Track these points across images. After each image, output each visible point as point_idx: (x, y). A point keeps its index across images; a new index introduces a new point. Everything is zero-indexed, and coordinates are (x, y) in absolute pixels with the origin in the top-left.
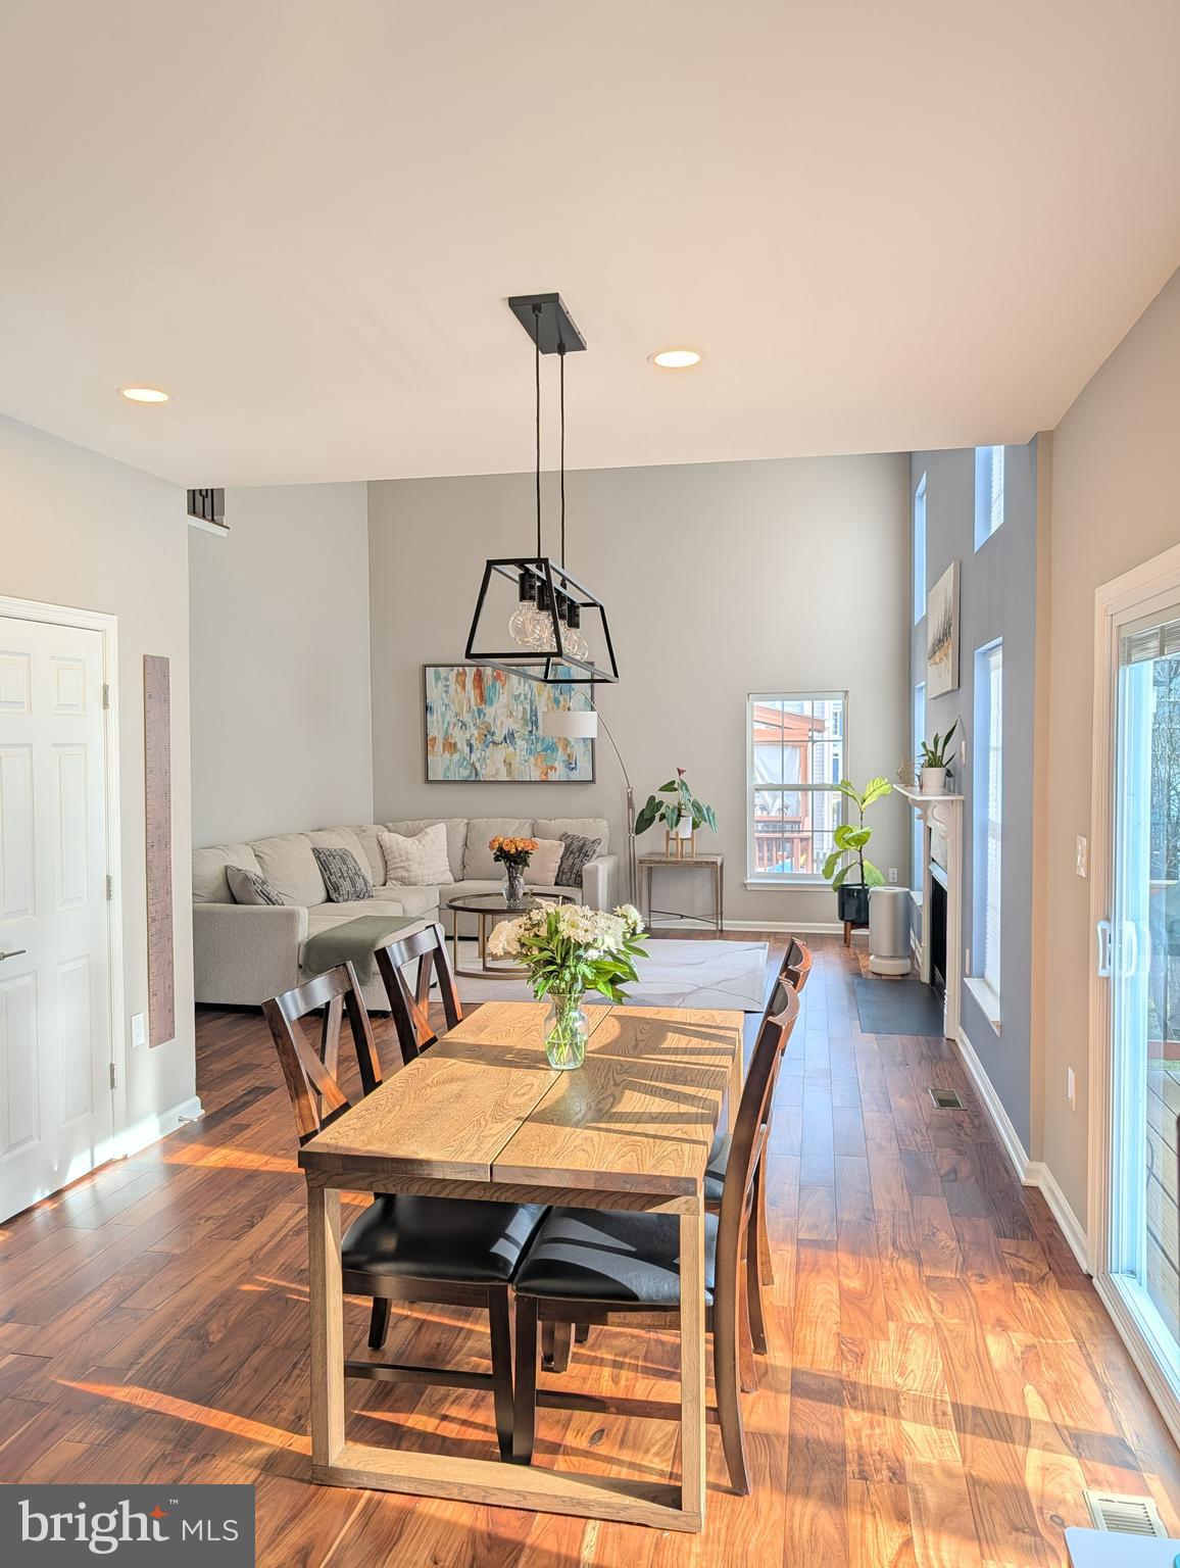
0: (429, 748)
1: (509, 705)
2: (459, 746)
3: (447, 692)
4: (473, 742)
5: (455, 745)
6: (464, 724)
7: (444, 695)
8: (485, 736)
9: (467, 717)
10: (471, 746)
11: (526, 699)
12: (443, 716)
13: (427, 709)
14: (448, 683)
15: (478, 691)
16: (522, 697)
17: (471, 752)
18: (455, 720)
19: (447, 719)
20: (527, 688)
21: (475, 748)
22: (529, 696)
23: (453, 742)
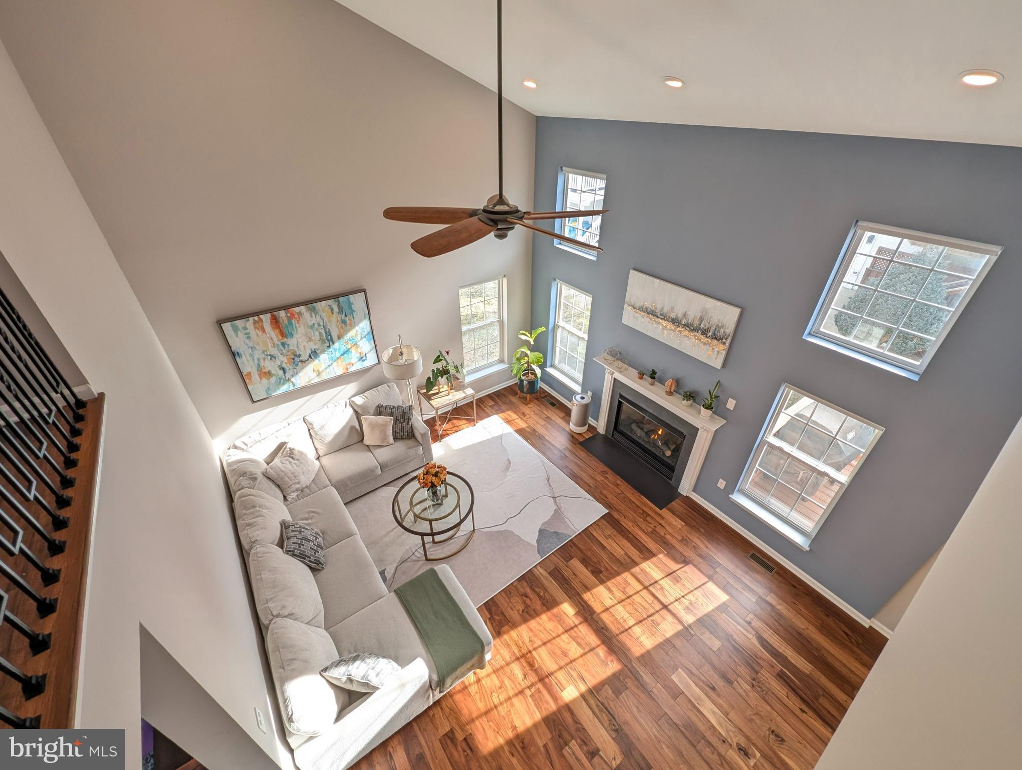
0: (247, 381)
1: (306, 334)
2: (273, 372)
3: (249, 338)
4: (284, 366)
5: (269, 372)
6: (272, 357)
7: (247, 341)
8: (293, 359)
9: (273, 351)
10: (284, 370)
11: (319, 325)
12: (252, 355)
13: (234, 355)
14: (247, 331)
15: (277, 331)
16: (316, 326)
17: (285, 373)
18: (263, 356)
19: (256, 357)
20: (318, 319)
21: (287, 369)
22: (321, 324)
23: (267, 371)
